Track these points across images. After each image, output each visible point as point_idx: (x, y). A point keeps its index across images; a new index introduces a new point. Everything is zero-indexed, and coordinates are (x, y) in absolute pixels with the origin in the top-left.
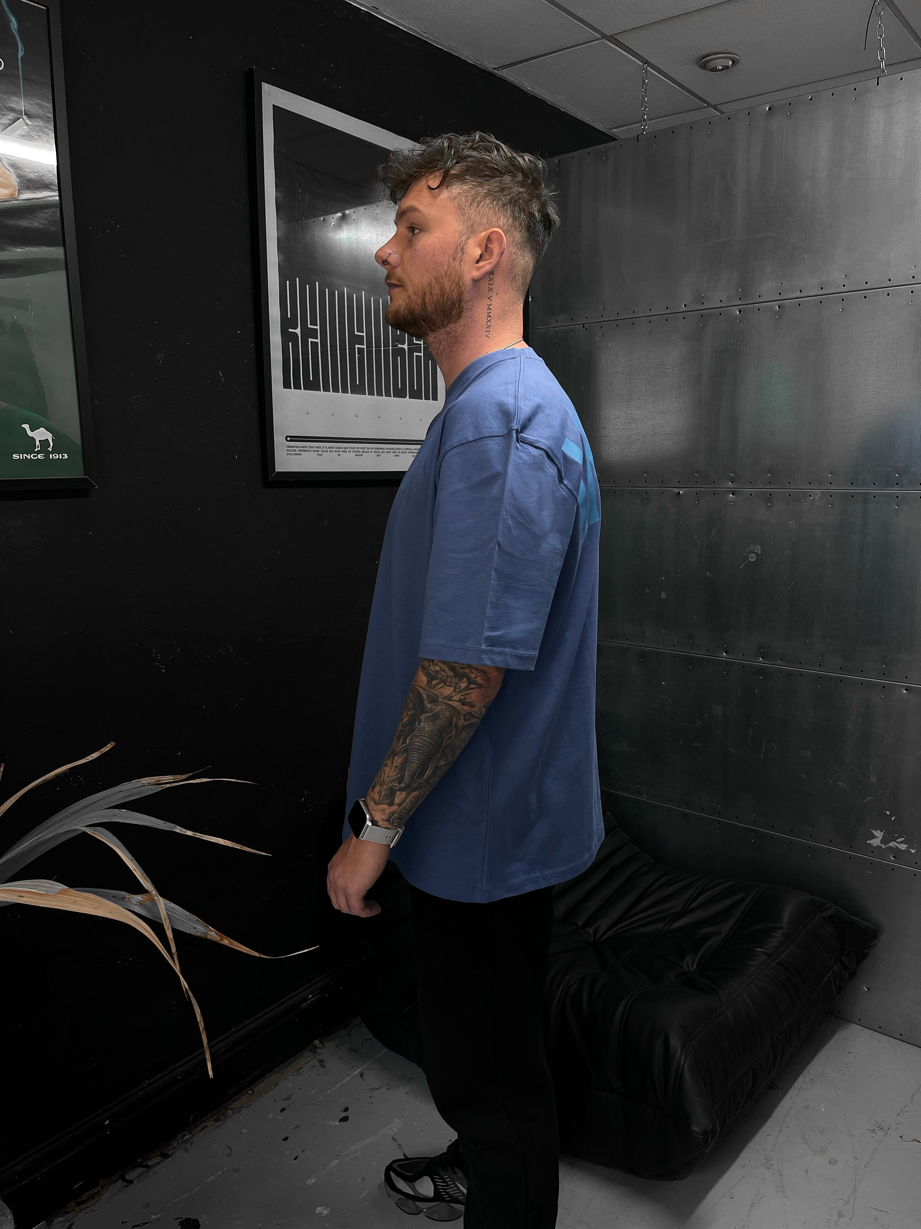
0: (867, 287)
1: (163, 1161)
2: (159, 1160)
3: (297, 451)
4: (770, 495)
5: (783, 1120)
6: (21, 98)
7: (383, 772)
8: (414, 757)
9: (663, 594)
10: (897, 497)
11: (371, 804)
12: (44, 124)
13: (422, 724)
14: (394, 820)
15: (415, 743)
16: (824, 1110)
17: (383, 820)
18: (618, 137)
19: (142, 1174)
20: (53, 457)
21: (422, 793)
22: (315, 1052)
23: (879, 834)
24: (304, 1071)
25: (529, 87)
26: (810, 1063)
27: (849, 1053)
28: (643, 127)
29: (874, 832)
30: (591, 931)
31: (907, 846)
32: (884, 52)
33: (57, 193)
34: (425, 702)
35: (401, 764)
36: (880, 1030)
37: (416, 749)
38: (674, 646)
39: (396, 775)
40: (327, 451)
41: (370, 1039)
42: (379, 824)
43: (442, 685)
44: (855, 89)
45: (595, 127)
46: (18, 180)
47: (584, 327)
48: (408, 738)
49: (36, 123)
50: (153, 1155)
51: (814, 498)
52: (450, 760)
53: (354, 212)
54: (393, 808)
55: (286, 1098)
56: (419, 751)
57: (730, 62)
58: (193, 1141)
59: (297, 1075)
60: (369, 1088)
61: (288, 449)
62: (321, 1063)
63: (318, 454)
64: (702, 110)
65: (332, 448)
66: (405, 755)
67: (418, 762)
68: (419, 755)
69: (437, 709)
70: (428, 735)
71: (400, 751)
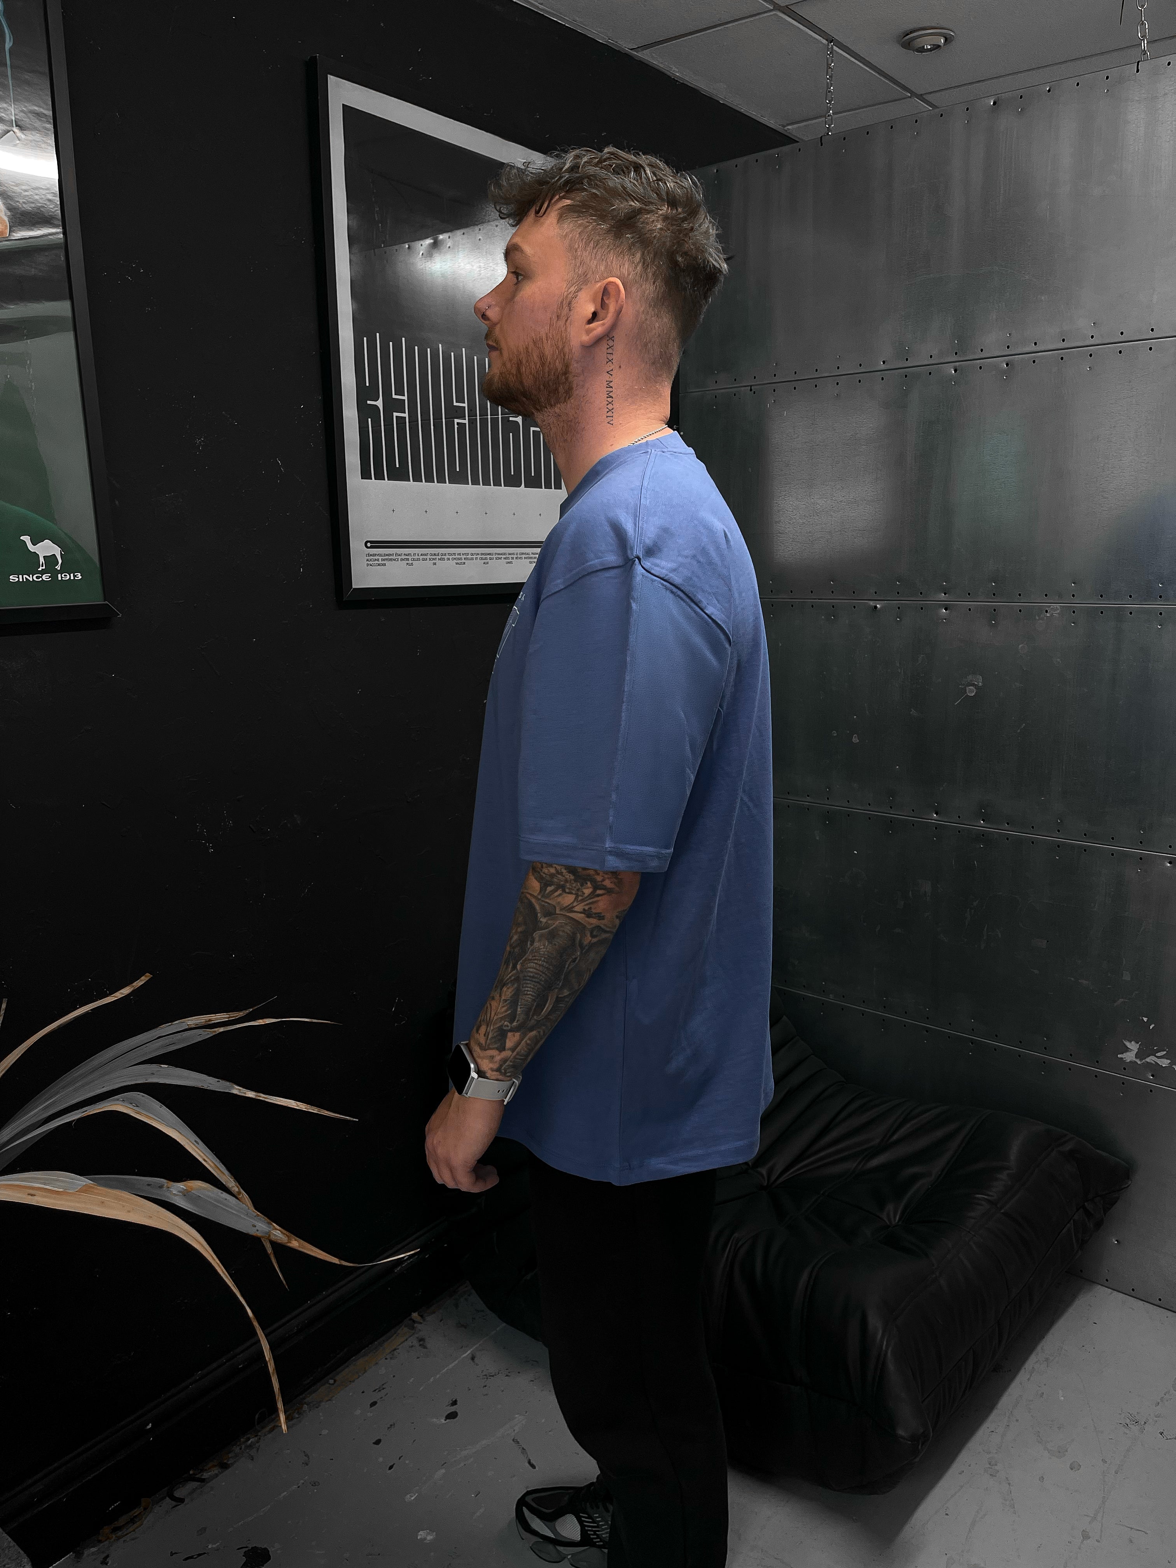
0: (1122, 338)
1: (222, 1472)
2: (216, 1472)
3: (380, 560)
4: (995, 610)
5: (1011, 1412)
6: (11, 106)
7: (489, 1008)
8: (528, 987)
9: (855, 737)
10: (1161, 614)
11: (476, 1049)
12: (42, 138)
13: (536, 944)
14: (507, 1069)
15: (528, 969)
16: (1063, 1398)
17: (492, 1070)
18: (796, 137)
19: (194, 1490)
20: (62, 577)
21: (542, 1033)
22: (413, 1328)
23: (1134, 1046)
24: (399, 1353)
25: (678, 72)
26: (1044, 1338)
27: (1094, 1323)
28: (827, 126)
29: (1128, 1044)
30: (764, 1171)
31: (1169, 1061)
32: (1147, 27)
33: (60, 230)
34: (539, 915)
35: (512, 997)
36: (1132, 1293)
37: (530, 976)
38: (869, 804)
39: (506, 1012)
40: (418, 560)
41: (483, 1311)
42: (488, 1075)
43: (559, 892)
44: (1107, 78)
45: (765, 123)
46: (9, 213)
47: (751, 390)
48: (519, 963)
49: (31, 137)
50: (210, 1464)
51: (1052, 615)
52: (576, 988)
53: (449, 237)
54: (505, 1054)
55: (377, 1389)
56: (534, 980)
57: (942, 40)
58: (259, 1446)
59: (391, 1358)
60: (483, 1374)
61: (368, 558)
62: (421, 1343)
63: (407, 564)
64: (904, 101)
65: (425, 555)
66: (516, 985)
67: (533, 994)
68: (534, 985)
69: (554, 924)
70: (545, 958)
71: (510, 980)
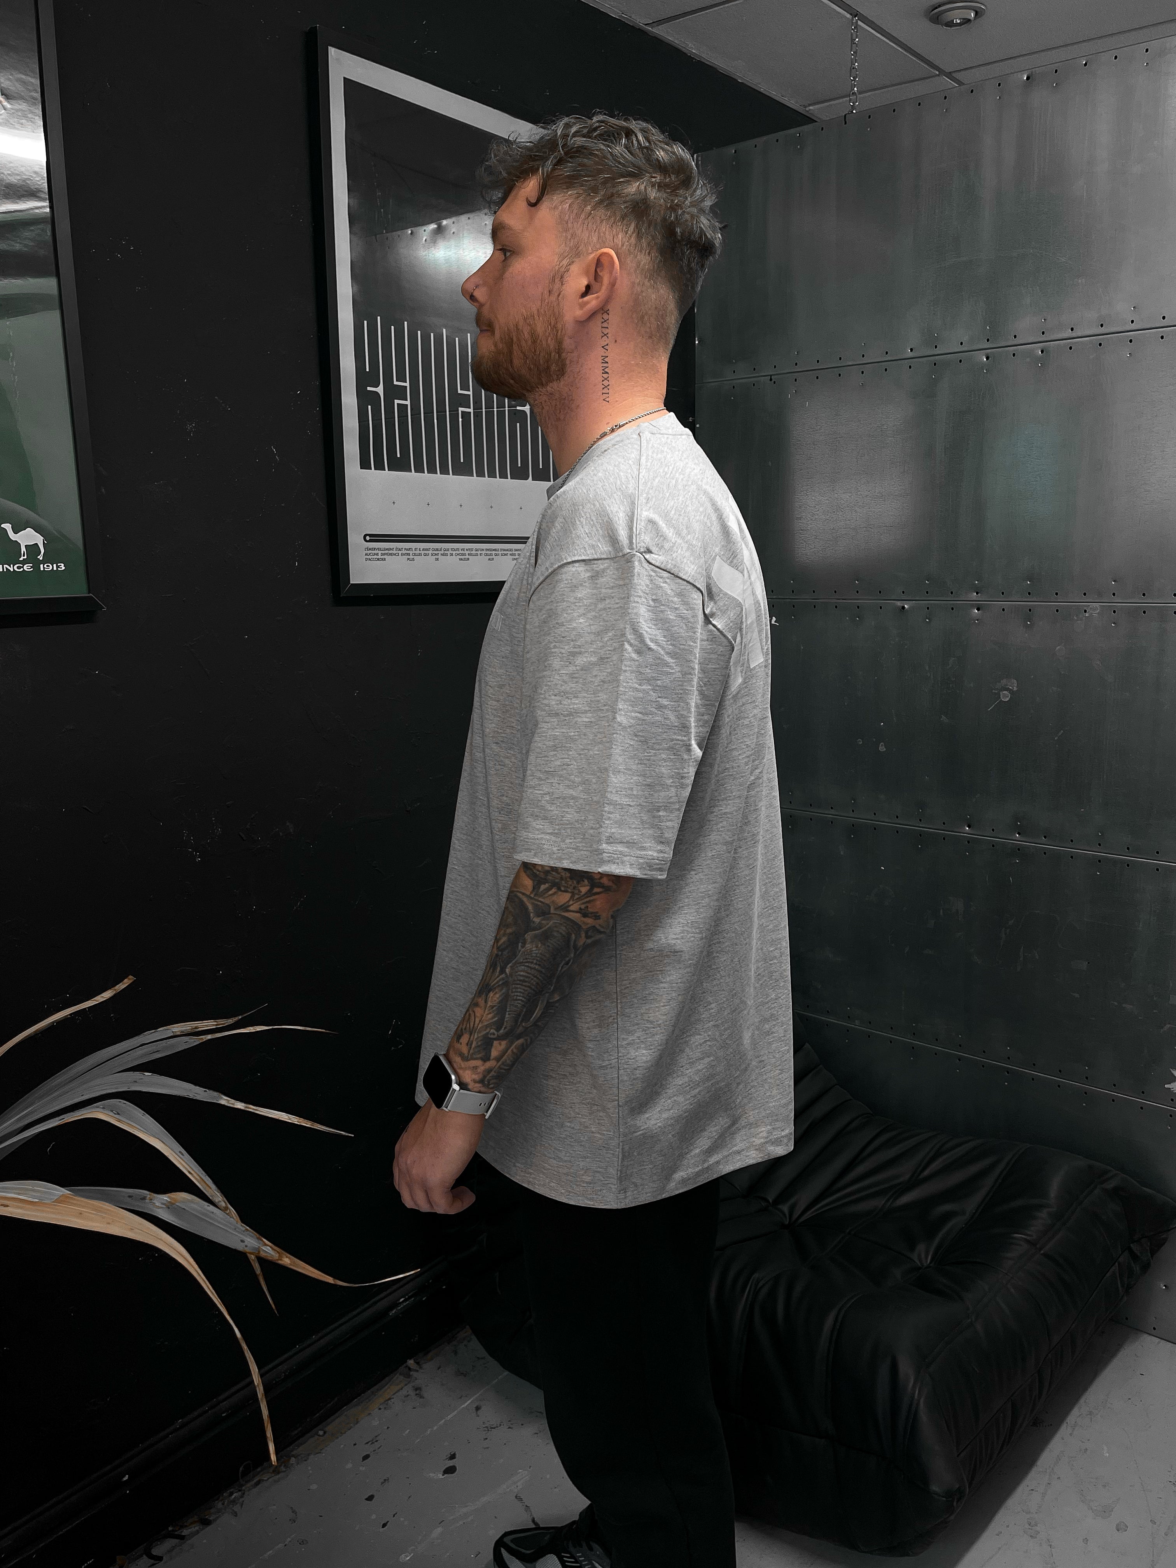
0: (1164, 323)
1: (203, 1529)
2: (197, 1528)
3: (380, 554)
4: (1030, 610)
5: (1053, 1469)
7: (473, 1015)
8: (517, 992)
9: (882, 745)
11: (457, 1059)
12: (29, 108)
13: (528, 946)
14: (491, 1080)
15: (519, 973)
16: (1108, 1455)
17: (475, 1081)
18: (817, 117)
19: (173, 1548)
20: (44, 568)
21: (529, 1041)
22: (409, 1376)
24: (393, 1403)
25: (694, 49)
26: (1087, 1389)
27: (1141, 1374)
28: (852, 104)
29: (1175, 1073)
30: (785, 1208)
33: (47, 204)
34: (532, 915)
35: (499, 1003)
37: (520, 980)
38: (897, 817)
39: (491, 1019)
40: (420, 555)
41: (483, 1358)
42: (470, 1087)
43: (554, 890)
44: (1147, 50)
45: (785, 103)
47: (771, 380)
48: (508, 966)
49: (17, 107)
50: (190, 1521)
51: (1091, 615)
52: (567, 992)
53: (454, 223)
54: (488, 1064)
55: (370, 1441)
56: (524, 984)
57: (972, 14)
58: (243, 1501)
59: (385, 1408)
60: (484, 1426)
61: (367, 552)
62: (418, 1392)
63: (408, 559)
64: (931, 79)
65: (427, 550)
66: (503, 991)
67: (523, 999)
68: (524, 990)
69: (548, 924)
70: (537, 960)
71: (497, 985)
